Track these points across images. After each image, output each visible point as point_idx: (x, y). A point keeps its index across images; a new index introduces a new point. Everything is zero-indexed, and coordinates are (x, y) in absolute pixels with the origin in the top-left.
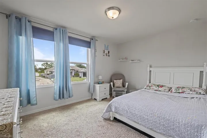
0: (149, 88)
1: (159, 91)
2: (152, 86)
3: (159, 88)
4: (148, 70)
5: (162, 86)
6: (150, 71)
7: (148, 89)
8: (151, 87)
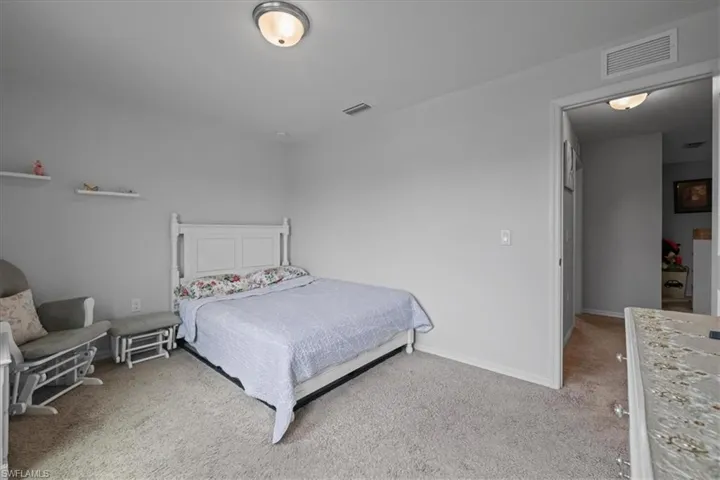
0: (208, 292)
1: (239, 291)
2: (214, 283)
3: (234, 284)
4: (175, 235)
5: (237, 278)
6: (181, 236)
7: (208, 296)
8: (214, 288)
